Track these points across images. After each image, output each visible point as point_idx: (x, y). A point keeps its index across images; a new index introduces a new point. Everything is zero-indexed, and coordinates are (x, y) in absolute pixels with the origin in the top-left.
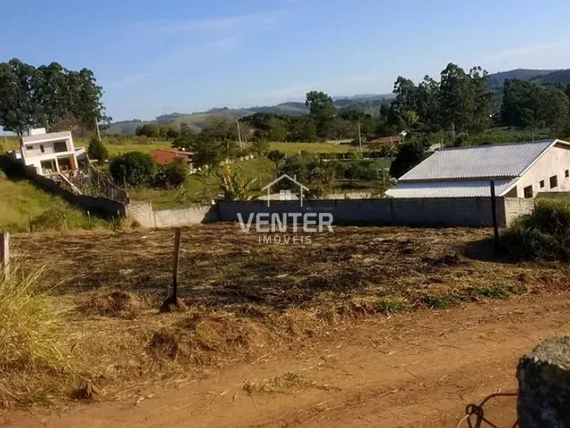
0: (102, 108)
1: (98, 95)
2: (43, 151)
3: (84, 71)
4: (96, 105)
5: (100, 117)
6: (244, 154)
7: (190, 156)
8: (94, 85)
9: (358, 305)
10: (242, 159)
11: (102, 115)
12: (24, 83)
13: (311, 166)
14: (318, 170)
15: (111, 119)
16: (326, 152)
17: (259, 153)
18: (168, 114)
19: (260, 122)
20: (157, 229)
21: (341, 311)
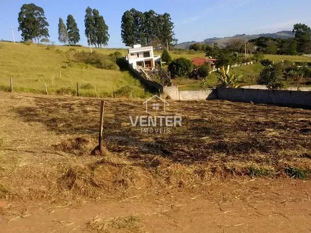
0: (173, 34)
1: (172, 27)
2: (138, 56)
3: (165, 14)
4: (170, 32)
5: (172, 40)
6: (247, 61)
7: (214, 61)
8: (170, 22)
9: (229, 168)
10: (245, 64)
11: (173, 38)
12: (136, 21)
13: (288, 70)
14: (292, 72)
15: (177, 40)
16: (301, 61)
17: (257, 61)
18: (211, 38)
19: (261, 43)
20: (179, 101)
21: (214, 170)
